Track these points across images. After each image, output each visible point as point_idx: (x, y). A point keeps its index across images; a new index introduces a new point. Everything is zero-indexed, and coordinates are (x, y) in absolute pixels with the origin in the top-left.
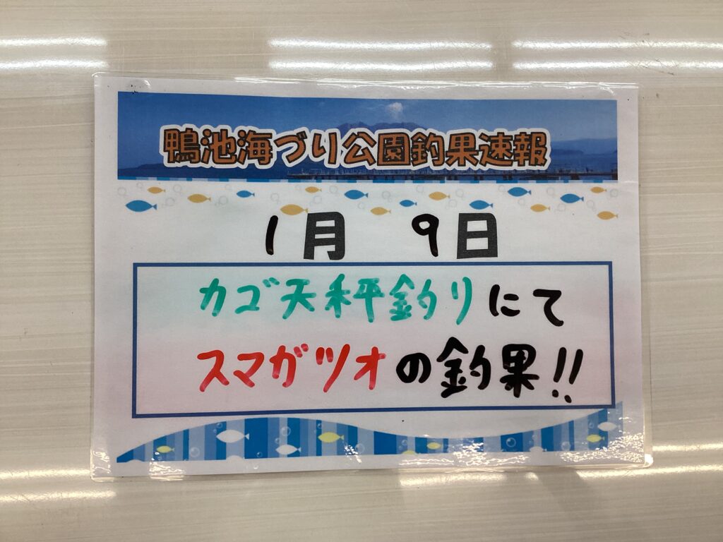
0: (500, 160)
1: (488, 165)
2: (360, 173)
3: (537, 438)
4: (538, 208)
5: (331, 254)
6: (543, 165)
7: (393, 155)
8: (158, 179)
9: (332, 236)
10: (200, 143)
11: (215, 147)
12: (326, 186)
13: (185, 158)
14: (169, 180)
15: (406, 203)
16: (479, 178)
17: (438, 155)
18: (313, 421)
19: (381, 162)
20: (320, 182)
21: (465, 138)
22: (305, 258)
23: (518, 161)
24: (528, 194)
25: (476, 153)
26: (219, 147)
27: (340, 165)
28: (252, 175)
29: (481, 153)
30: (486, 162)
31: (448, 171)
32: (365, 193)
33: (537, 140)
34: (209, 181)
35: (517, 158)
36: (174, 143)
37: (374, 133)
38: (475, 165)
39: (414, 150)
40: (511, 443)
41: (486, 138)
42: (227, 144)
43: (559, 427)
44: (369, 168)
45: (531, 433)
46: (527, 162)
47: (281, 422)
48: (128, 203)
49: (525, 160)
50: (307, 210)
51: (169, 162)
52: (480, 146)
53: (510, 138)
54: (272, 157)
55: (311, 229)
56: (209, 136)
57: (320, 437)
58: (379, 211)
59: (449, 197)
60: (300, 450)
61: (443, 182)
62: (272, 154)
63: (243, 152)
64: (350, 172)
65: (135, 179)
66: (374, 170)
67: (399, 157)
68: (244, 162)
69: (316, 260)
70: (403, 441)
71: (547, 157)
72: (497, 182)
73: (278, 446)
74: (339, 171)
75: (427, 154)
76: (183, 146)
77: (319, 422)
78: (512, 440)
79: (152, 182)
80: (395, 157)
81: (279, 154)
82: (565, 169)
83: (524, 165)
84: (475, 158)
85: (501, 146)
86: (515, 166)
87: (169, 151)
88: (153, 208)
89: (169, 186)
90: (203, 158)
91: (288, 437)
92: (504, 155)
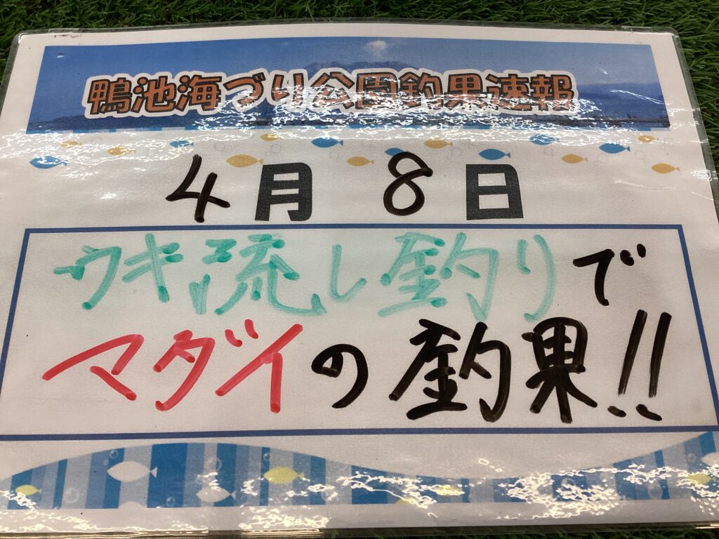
4: (572, 159)
5: (292, 215)
8: (75, 132)
9: (295, 191)
11: (151, 96)
21: (468, 78)
22: (257, 218)
23: (539, 105)
24: (556, 142)
26: (154, 95)
32: (339, 141)
35: (536, 102)
37: (350, 72)
41: (496, 80)
42: (166, 90)
47: (206, 450)
51: (91, 113)
52: (488, 88)
53: (525, 80)
54: (219, 101)
55: (267, 184)
56: (145, 84)
57: (267, 476)
58: (358, 162)
59: (451, 145)
60: (233, 495)
62: (220, 98)
63: (184, 98)
69: (272, 221)
73: (199, 488)
76: (111, 96)
77: (265, 450)
79: (68, 136)
81: (229, 98)
83: (547, 110)
85: (514, 89)
86: (535, 110)
87: (93, 103)
88: (62, 165)
89: (86, 137)
90: (133, 107)
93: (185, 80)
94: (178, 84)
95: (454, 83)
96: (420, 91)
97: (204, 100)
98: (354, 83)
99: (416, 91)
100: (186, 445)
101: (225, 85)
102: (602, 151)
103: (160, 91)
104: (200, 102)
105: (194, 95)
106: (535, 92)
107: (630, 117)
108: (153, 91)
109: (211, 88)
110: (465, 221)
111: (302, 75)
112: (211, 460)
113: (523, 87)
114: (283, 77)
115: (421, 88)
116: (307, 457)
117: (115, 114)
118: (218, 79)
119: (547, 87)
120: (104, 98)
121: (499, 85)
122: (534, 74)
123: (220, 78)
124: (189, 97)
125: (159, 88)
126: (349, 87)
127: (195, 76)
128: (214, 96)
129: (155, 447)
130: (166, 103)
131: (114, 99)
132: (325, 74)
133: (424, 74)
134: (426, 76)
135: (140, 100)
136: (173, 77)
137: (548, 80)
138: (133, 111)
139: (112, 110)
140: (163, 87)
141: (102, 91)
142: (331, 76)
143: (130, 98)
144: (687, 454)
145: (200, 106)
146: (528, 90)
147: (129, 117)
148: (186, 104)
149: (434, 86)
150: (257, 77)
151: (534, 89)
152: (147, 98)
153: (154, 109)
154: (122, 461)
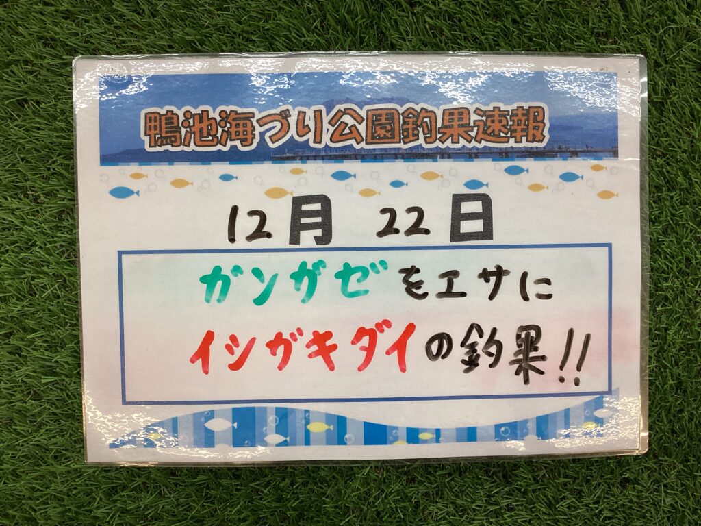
0: (495, 136)
1: (483, 141)
2: (347, 153)
3: (532, 426)
4: (536, 188)
5: (318, 240)
6: (541, 141)
7: (382, 133)
8: (140, 165)
9: (319, 220)
10: (180, 125)
11: (196, 129)
12: (311, 166)
13: (166, 142)
14: (151, 165)
15: (397, 184)
16: (473, 155)
17: (430, 131)
18: (301, 410)
19: (369, 141)
20: (306, 163)
21: (459, 112)
22: (290, 243)
23: (515, 137)
24: (525, 172)
25: (470, 128)
26: (200, 129)
27: (326, 145)
28: (235, 157)
29: (475, 129)
30: (482, 139)
31: (441, 149)
32: (353, 174)
33: (535, 115)
34: (191, 164)
35: (513, 134)
36: (155, 126)
37: (361, 109)
38: (470, 142)
39: (405, 127)
40: (506, 432)
41: (481, 113)
42: (208, 126)
43: (554, 415)
44: (357, 146)
45: (526, 421)
46: (524, 139)
47: (268, 411)
48: (110, 189)
49: (522, 136)
50: (291, 193)
51: (150, 146)
52: (475, 121)
53: (506, 113)
54: (254, 138)
55: (297, 213)
56: (191, 118)
57: (308, 427)
58: (367, 193)
59: (442, 176)
60: (288, 439)
61: (435, 160)
62: (254, 135)
63: (225, 133)
64: (336, 151)
65: (117, 165)
66: (362, 149)
67: (388, 135)
68: (226, 144)
69: (303, 245)
70: (394, 432)
71: (546, 133)
72: (493, 160)
73: (266, 435)
74: (325, 151)
75: (418, 130)
76: (164, 130)
77: (307, 411)
78: (506, 429)
79: (134, 168)
80: (385, 135)
81: (262, 134)
82: (564, 146)
83: (521, 142)
84: (469, 135)
85: (496, 122)
86: (512, 143)
87: (149, 135)
88: (135, 195)
89: (150, 170)
90: (184, 141)
91: (276, 426)
92: (500, 131)
93: (224, 115)
94: (218, 119)
95: (447, 118)
96: (417, 126)
97: (241, 136)
98: (363, 120)
99: (415, 126)
100: (254, 408)
101: (257, 121)
102: (561, 180)
103: (204, 125)
104: (237, 137)
105: (233, 130)
106: (513, 125)
107: (587, 148)
108: (198, 126)
109: (246, 124)
110: (449, 244)
111: (320, 111)
112: (272, 419)
113: (503, 119)
114: (305, 113)
115: (419, 123)
116: (334, 415)
117: (169, 147)
118: (251, 115)
119: (524, 118)
120: (158, 131)
121: (484, 119)
122: (514, 106)
123: (253, 114)
124: (229, 132)
125: (202, 122)
126: (360, 123)
127: (231, 111)
128: (249, 131)
129: (234, 409)
130: (210, 138)
131: (167, 132)
132: (340, 110)
133: (422, 109)
134: (424, 111)
135: (189, 135)
136: (214, 112)
137: (525, 112)
138: (184, 145)
139: (167, 144)
140: (206, 123)
141: (156, 124)
142: (345, 112)
143: (180, 132)
144: (585, 410)
145: (239, 141)
146: (508, 122)
147: (183, 151)
148: (227, 139)
149: (430, 122)
150: (283, 114)
151: (513, 121)
152: (194, 133)
153: (200, 143)
154: (213, 418)
